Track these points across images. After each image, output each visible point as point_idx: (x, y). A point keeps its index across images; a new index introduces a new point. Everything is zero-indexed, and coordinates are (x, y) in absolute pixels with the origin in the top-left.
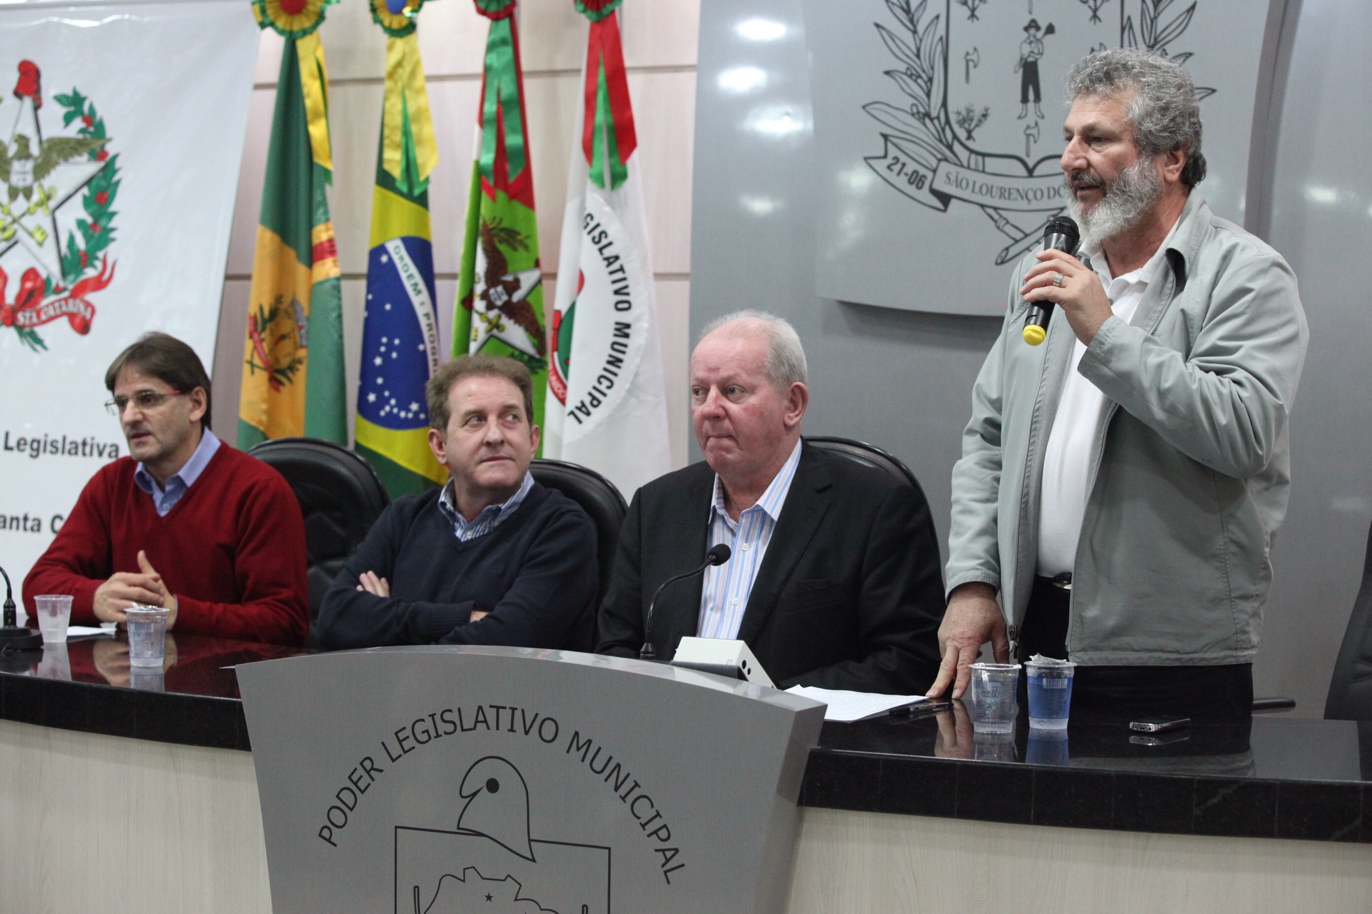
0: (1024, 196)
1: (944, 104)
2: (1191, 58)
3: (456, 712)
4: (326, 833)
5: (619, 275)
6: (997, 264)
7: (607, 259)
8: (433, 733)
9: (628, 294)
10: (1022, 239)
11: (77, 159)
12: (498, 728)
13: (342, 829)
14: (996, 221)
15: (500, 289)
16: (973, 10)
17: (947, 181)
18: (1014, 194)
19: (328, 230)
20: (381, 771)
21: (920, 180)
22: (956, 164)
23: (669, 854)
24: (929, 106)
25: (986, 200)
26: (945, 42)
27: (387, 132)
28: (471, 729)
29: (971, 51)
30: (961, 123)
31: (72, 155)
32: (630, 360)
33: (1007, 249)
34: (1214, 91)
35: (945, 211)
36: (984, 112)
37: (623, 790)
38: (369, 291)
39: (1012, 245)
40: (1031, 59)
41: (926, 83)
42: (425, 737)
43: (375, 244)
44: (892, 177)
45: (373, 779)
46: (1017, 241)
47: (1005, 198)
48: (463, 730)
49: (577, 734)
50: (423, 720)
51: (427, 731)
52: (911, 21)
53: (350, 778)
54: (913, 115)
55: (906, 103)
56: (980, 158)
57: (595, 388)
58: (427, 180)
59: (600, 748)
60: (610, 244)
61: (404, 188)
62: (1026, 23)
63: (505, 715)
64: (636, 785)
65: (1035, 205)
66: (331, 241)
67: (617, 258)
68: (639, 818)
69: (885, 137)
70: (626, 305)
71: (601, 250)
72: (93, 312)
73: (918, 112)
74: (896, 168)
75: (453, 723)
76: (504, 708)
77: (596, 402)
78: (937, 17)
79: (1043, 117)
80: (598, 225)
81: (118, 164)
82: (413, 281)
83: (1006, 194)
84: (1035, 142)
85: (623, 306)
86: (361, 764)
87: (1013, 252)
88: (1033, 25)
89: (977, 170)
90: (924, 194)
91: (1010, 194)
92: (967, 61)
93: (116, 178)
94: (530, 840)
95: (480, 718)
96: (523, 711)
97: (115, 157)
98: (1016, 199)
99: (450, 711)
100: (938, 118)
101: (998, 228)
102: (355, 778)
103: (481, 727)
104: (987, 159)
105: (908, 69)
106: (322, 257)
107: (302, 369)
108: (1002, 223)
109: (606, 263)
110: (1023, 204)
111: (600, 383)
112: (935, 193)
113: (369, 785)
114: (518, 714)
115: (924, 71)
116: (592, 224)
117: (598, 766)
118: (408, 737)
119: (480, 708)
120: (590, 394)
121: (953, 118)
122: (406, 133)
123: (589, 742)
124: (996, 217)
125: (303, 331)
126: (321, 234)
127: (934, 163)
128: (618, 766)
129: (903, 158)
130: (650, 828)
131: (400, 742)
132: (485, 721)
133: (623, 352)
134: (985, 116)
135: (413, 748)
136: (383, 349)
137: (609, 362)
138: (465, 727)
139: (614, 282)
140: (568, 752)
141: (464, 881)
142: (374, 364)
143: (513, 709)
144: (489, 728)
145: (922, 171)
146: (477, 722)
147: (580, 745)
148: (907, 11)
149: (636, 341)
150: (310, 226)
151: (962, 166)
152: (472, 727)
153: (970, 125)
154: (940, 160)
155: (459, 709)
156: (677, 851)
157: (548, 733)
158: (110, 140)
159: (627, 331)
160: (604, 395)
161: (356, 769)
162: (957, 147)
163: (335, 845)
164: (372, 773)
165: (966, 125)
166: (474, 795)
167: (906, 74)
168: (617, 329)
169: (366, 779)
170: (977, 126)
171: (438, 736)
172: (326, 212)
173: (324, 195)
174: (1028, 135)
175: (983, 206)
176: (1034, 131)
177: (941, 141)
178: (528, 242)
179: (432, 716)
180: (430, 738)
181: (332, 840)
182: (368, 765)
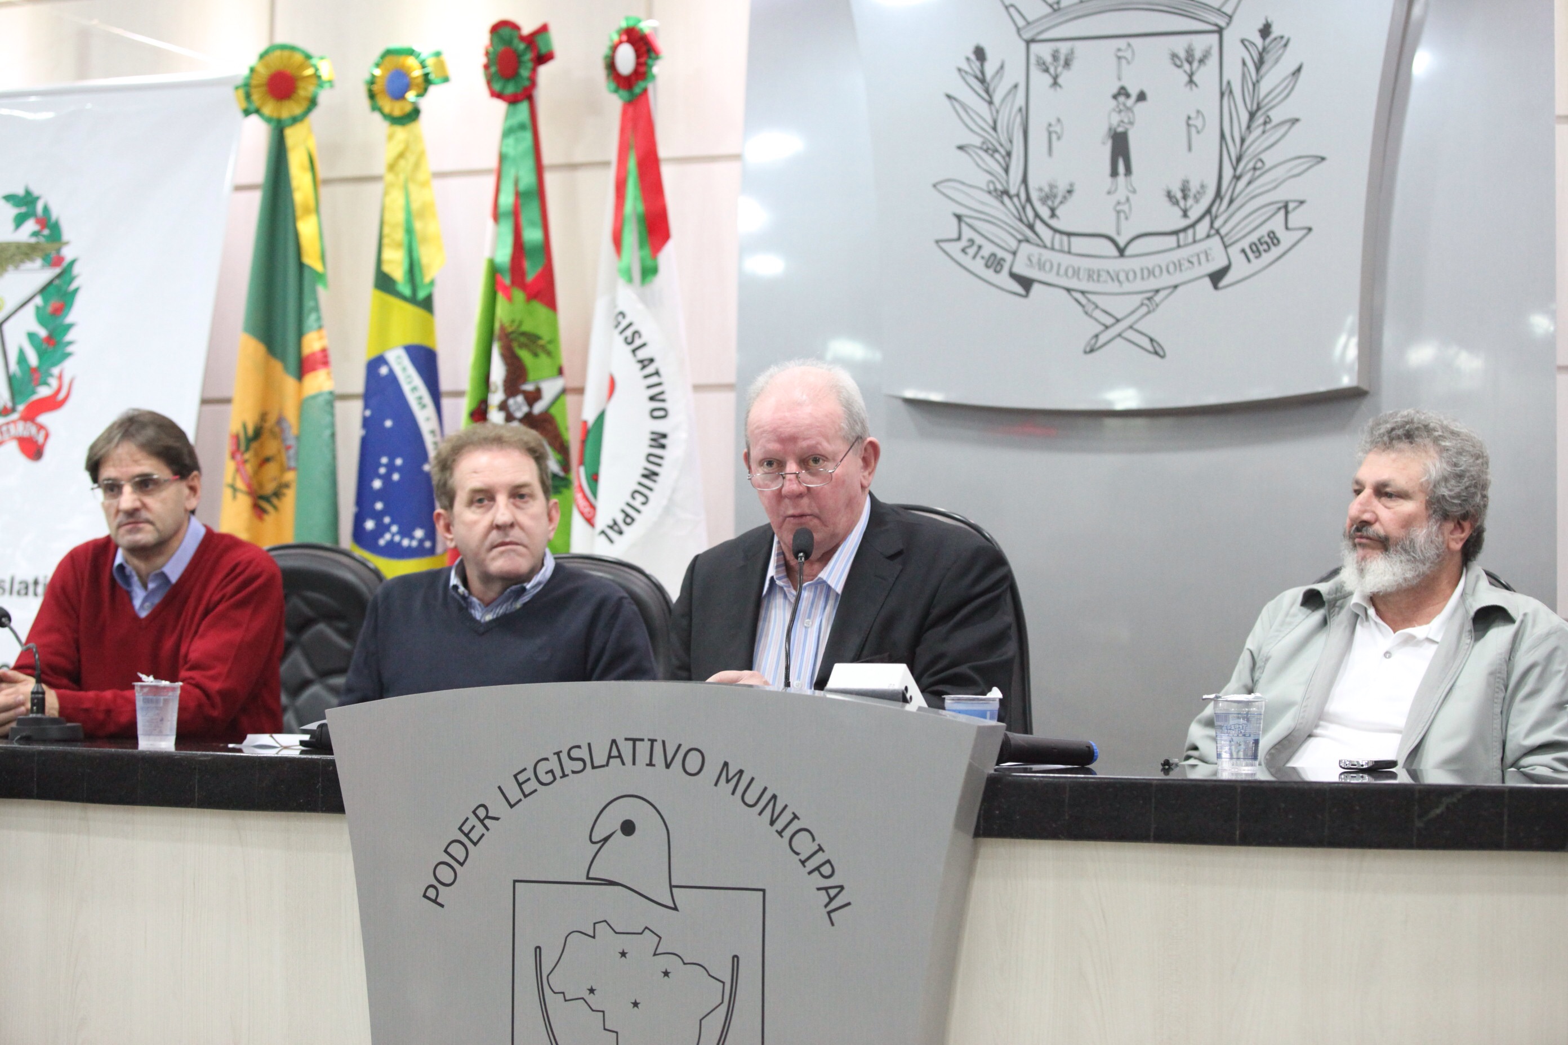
0: (1115, 278)
1: (1025, 180)
2: (1297, 125)
3: (585, 748)
4: (431, 893)
5: (654, 380)
6: (1085, 352)
7: (641, 361)
8: (558, 773)
9: (663, 401)
10: (1113, 325)
11: (28, 265)
12: (634, 763)
13: (450, 888)
14: (1083, 306)
15: (520, 399)
16: (1055, 79)
17: (1029, 263)
18: (1104, 276)
19: (321, 338)
20: (497, 819)
21: (999, 263)
22: (1038, 245)
23: (833, 892)
24: (1008, 182)
26: (1025, 112)
27: (387, 230)
28: (603, 766)
29: (1054, 122)
30: (1044, 200)
31: (22, 261)
32: (667, 473)
33: (1097, 336)
34: (1323, 159)
35: (1026, 296)
36: (1069, 188)
37: (779, 825)
38: (366, 406)
39: (1102, 332)
40: (1120, 130)
41: (1003, 157)
42: (549, 778)
43: (373, 354)
44: (966, 260)
45: (488, 829)
46: (1107, 327)
47: (1093, 280)
48: (593, 767)
49: (726, 764)
50: (547, 759)
51: (552, 771)
52: (987, 91)
53: (460, 829)
54: (990, 192)
55: (982, 179)
56: (1065, 238)
57: (628, 505)
58: (432, 283)
59: (753, 779)
60: (644, 345)
61: (407, 291)
62: (1115, 90)
63: (643, 748)
64: (795, 817)
65: (1127, 287)
66: (324, 351)
67: (652, 360)
68: (797, 854)
69: (959, 218)
70: (661, 413)
71: (634, 351)
72: (47, 436)
73: (996, 190)
74: (972, 251)
75: (582, 760)
76: (642, 740)
77: (629, 520)
78: (1016, 86)
79: (1134, 191)
80: (630, 325)
81: (77, 269)
82: (417, 394)
83: (1095, 277)
84: (1127, 218)
85: (659, 414)
86: (474, 812)
87: (1103, 339)
88: (1123, 92)
89: (1062, 251)
90: (1004, 279)
91: (1099, 276)
92: (1050, 133)
93: (73, 286)
94: (671, 887)
95: (614, 753)
96: (664, 742)
97: (72, 263)
98: (1105, 282)
99: (579, 747)
100: (1018, 195)
101: (1086, 313)
102: (466, 829)
103: (615, 762)
104: (1073, 239)
105: (983, 143)
106: (313, 369)
107: (290, 495)
108: (1090, 308)
109: (639, 366)
110: (1113, 287)
111: (633, 498)
112: (1014, 276)
113: (483, 835)
114: (658, 747)
115: (1001, 145)
116: (624, 323)
117: (750, 798)
118: (529, 779)
119: (614, 741)
120: (623, 511)
121: (1034, 196)
122: (409, 231)
123: (741, 772)
124: (1083, 301)
125: (292, 452)
126: (313, 343)
127: (1013, 244)
128: (774, 797)
129: (979, 240)
130: (811, 864)
131: (520, 785)
132: (620, 756)
133: (659, 465)
134: (1070, 192)
135: (535, 791)
136: (382, 471)
137: (645, 476)
138: (596, 764)
139: (649, 387)
140: (716, 784)
141: (594, 937)
142: (371, 488)
143: (652, 741)
144: (623, 764)
145: (1001, 254)
146: (610, 757)
147: (730, 776)
148: (982, 81)
149: (674, 453)
150: (300, 334)
151: (1045, 247)
152: (605, 763)
153: (1053, 202)
154: (1020, 241)
155: (589, 745)
156: (842, 888)
157: (693, 764)
158: (67, 243)
159: (663, 441)
160: (638, 511)
161: (467, 819)
162: (1039, 227)
163: (442, 906)
164: (487, 822)
165: (1050, 203)
166: (606, 839)
167: (981, 148)
168: (653, 440)
169: (480, 829)
170: (1061, 203)
171: (564, 775)
172: (319, 319)
173: (316, 299)
174: (1118, 212)
176: (1125, 208)
177: (1021, 220)
178: (550, 347)
179: (558, 754)
180: (555, 779)
181: (439, 900)
182: (482, 813)
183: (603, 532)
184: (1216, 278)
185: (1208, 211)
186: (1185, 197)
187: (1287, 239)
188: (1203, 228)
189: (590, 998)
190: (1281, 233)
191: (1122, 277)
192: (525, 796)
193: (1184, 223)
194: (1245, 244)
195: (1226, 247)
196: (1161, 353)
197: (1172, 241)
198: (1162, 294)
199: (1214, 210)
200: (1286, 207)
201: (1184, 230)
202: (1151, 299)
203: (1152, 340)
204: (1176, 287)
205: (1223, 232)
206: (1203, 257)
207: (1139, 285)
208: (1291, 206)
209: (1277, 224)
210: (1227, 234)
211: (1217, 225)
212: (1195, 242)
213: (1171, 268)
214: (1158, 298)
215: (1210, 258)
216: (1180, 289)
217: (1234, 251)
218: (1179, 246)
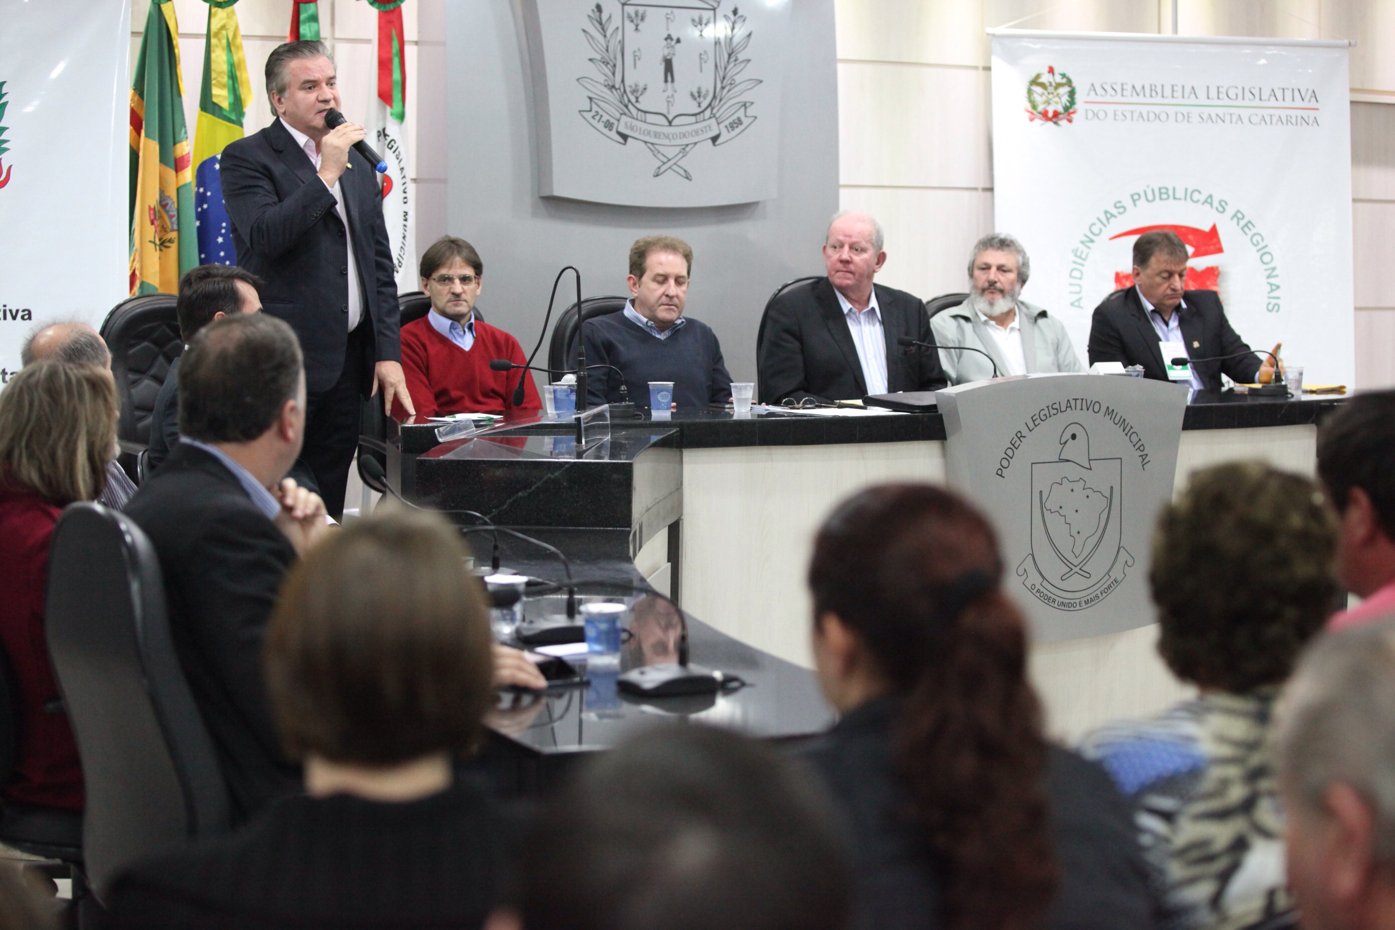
0: (667, 137)
1: (623, 81)
2: (750, 64)
4: (1000, 472)
6: (655, 176)
8: (1048, 415)
10: (666, 162)
12: (1076, 409)
13: (1006, 469)
14: (652, 151)
16: (637, 26)
18: (662, 136)
19: (187, 146)
20: (1025, 437)
22: (630, 117)
23: (1144, 457)
24: (614, 81)
25: (647, 139)
26: (622, 43)
28: (1064, 411)
29: (637, 50)
33: (659, 168)
34: (761, 82)
35: (625, 144)
36: (644, 87)
37: (1126, 431)
39: (662, 166)
40: (668, 57)
41: (612, 67)
42: (1045, 418)
45: (1021, 441)
46: (664, 163)
48: (1061, 412)
49: (1108, 408)
50: (1043, 410)
51: (1045, 415)
52: (603, 29)
53: (1011, 443)
54: (605, 86)
55: (602, 79)
56: (643, 114)
59: (1117, 413)
62: (665, 36)
63: (1079, 402)
64: (1132, 428)
66: (185, 155)
68: (1132, 442)
69: (591, 99)
73: (609, 85)
74: (598, 118)
75: (1057, 409)
76: (1078, 399)
78: (617, 28)
79: (675, 91)
83: (658, 136)
84: (672, 105)
86: (1016, 435)
87: (662, 169)
88: (669, 37)
89: (641, 121)
91: (660, 136)
92: (635, 56)
94: (1089, 460)
95: (1069, 406)
96: (1086, 400)
98: (663, 139)
99: (1056, 403)
100: (619, 89)
103: (1069, 409)
104: (648, 115)
105: (602, 58)
106: (181, 168)
108: (656, 152)
110: (666, 142)
113: (1020, 445)
114: (1084, 402)
115: (611, 60)
117: (1116, 421)
119: (1068, 401)
121: (628, 90)
122: (233, 77)
123: (1113, 410)
124: (653, 149)
126: (182, 149)
127: (618, 115)
128: (1124, 420)
129: (601, 112)
130: (1137, 446)
131: (1034, 421)
132: (1071, 407)
134: (645, 89)
135: (1039, 424)
136: (223, 231)
138: (1062, 410)
143: (1082, 399)
144: (1072, 409)
145: (612, 120)
146: (1067, 407)
147: (1110, 412)
148: (601, 23)
150: (175, 143)
151: (633, 118)
154: (621, 114)
155: (1059, 403)
156: (1147, 455)
157: (1097, 408)
161: (1013, 438)
162: (630, 107)
163: (1004, 477)
164: (1021, 439)
165: (635, 94)
166: (1065, 443)
167: (600, 61)
169: (1018, 442)
170: (641, 95)
171: (1050, 416)
175: (646, 142)
177: (621, 102)
179: (1048, 407)
180: (1047, 418)
181: (1003, 475)
182: (1019, 435)
184: (715, 139)
185: (710, 105)
186: (699, 96)
187: (746, 121)
188: (708, 113)
189: (1061, 511)
190: (743, 118)
191: (671, 137)
192: (1036, 426)
193: (699, 110)
194: (727, 123)
195: (718, 124)
196: (690, 178)
197: (693, 119)
198: (690, 147)
199: (713, 104)
200: (745, 105)
201: (699, 113)
202: (684, 149)
203: (685, 171)
204: (696, 143)
205: (717, 115)
206: (708, 129)
207: (678, 142)
208: (748, 105)
209: (741, 114)
210: (719, 117)
211: (715, 111)
212: (704, 120)
213: (694, 134)
214: (688, 149)
216: (698, 145)
217: (722, 126)
218: (697, 122)
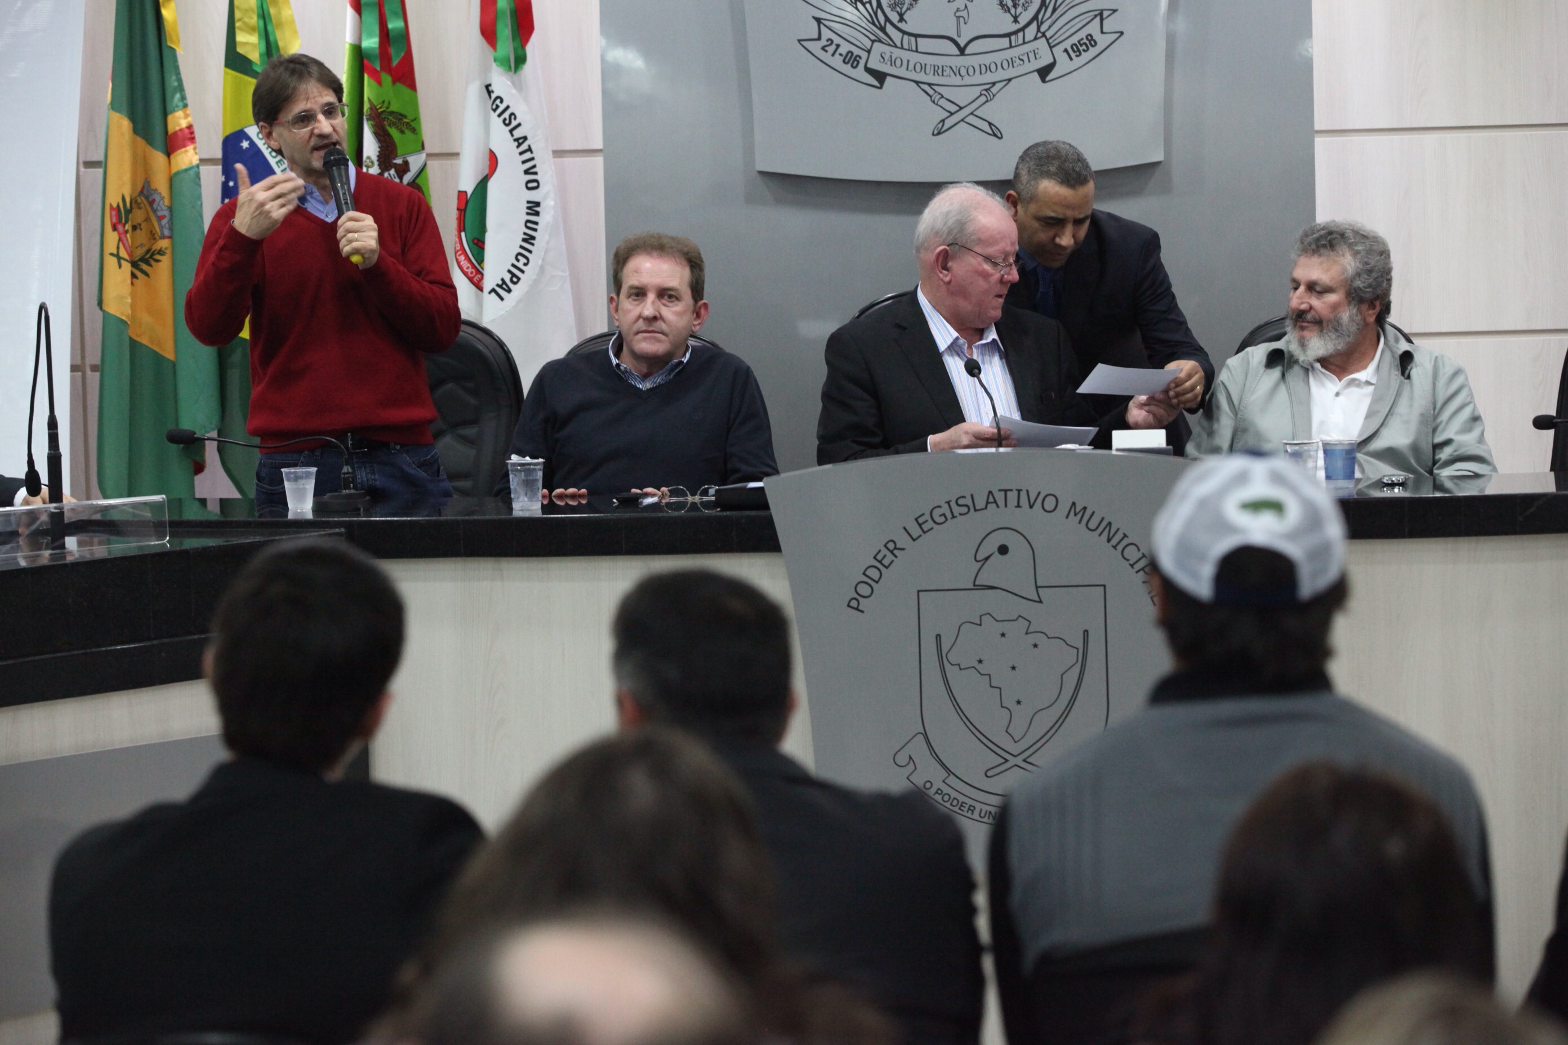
3: (969, 498)
4: (854, 603)
5: (528, 155)
6: (933, 135)
7: (516, 140)
8: (949, 516)
9: (536, 173)
12: (1006, 506)
13: (868, 599)
14: (931, 97)
15: (392, 172)
17: (882, 60)
18: (948, 71)
19: (185, 117)
20: (903, 549)
21: (855, 59)
22: (889, 45)
25: (921, 77)
27: (238, 15)
28: (982, 509)
30: (893, 7)
32: (541, 236)
33: (943, 121)
35: (881, 88)
37: (1114, 542)
42: (943, 519)
43: (232, 128)
44: (826, 57)
45: (896, 557)
46: (952, 114)
47: (938, 74)
48: (976, 510)
49: (1074, 504)
50: (940, 507)
51: (944, 515)
53: (875, 558)
56: (913, 39)
57: (513, 265)
59: (1093, 513)
60: (519, 125)
63: (1012, 496)
64: (1125, 536)
65: (968, 80)
66: (190, 127)
67: (525, 138)
68: (1128, 560)
69: (818, 21)
70: (535, 184)
71: (511, 131)
75: (967, 506)
76: (1011, 490)
77: (515, 279)
80: (508, 107)
83: (940, 72)
85: (533, 185)
86: (885, 546)
87: (948, 123)
90: (860, 73)
94: (1037, 587)
95: (991, 499)
96: (1028, 491)
99: (964, 497)
101: (934, 102)
102: (879, 557)
103: (992, 507)
104: (919, 40)
106: (181, 145)
107: (165, 261)
108: (937, 97)
109: (516, 144)
110: (956, 80)
111: (518, 260)
112: (869, 70)
113: (893, 561)
114: (1023, 494)
116: (502, 107)
117: (1092, 525)
118: (927, 521)
119: (990, 492)
120: (509, 271)
122: (264, 16)
123: (1085, 508)
124: (931, 92)
125: (164, 222)
126: (178, 121)
127: (868, 44)
128: (1110, 524)
129: (837, 40)
130: (1138, 566)
131: (920, 525)
132: (995, 502)
133: (535, 230)
135: (932, 529)
137: (524, 240)
138: (977, 508)
139: (524, 162)
140: (1067, 517)
141: (980, 625)
143: (1019, 491)
144: (998, 506)
145: (856, 51)
146: (988, 503)
147: (1077, 511)
149: (546, 218)
150: (165, 114)
151: (896, 46)
152: (984, 507)
153: (901, 9)
154: (873, 41)
155: (972, 495)
157: (1050, 503)
159: (537, 209)
160: (523, 272)
161: (880, 551)
162: (889, 29)
163: (862, 612)
164: (895, 552)
166: (987, 559)
168: (528, 208)
169: (890, 557)
170: (908, 9)
171: (953, 517)
172: (183, 98)
174: (958, 17)
175: (917, 83)
176: (964, 14)
177: (873, 23)
178: (413, 124)
179: (948, 503)
180: (946, 519)
181: (860, 608)
182: (891, 546)
183: (493, 290)
184: (1044, 73)
185: (1035, 17)
186: (1015, 6)
187: (1102, 41)
188: (1031, 32)
189: (979, 667)
190: (1097, 36)
191: (963, 72)
192: (924, 532)
193: (1015, 27)
194: (1067, 44)
195: (1051, 48)
196: (999, 135)
197: (1005, 42)
198: (998, 86)
199: (1040, 17)
200: (1101, 14)
201: (1016, 33)
202: (988, 92)
203: (990, 124)
204: (1010, 80)
205: (1048, 34)
206: (1032, 56)
207: (977, 79)
208: (1106, 14)
209: (1094, 28)
210: (1051, 38)
211: (1043, 29)
212: (1024, 43)
213: (1005, 65)
214: (994, 90)
215: (1037, 56)
216: (1013, 81)
217: (1058, 51)
218: (1011, 47)
